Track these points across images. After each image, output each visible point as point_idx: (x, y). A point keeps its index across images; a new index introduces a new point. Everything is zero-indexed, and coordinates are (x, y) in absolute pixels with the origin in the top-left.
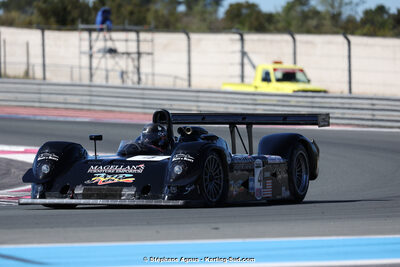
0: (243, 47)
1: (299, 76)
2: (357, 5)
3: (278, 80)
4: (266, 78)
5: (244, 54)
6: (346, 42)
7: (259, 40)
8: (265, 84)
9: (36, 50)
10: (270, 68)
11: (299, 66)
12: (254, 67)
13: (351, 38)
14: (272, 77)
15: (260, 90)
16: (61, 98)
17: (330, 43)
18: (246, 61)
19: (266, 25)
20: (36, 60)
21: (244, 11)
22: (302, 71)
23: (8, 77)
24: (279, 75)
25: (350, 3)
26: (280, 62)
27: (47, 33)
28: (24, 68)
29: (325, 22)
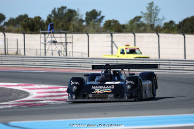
0: (112, 39)
1: (137, 51)
2: (162, 20)
3: (128, 53)
4: (122, 52)
5: (112, 42)
6: (157, 36)
7: (119, 36)
8: (122, 55)
9: (21, 43)
10: (124, 48)
11: (137, 47)
12: (117, 48)
13: (159, 34)
14: (126, 53)
15: (119, 58)
16: (32, 63)
17: (150, 36)
18: (113, 45)
19: (122, 30)
21: (112, 24)
22: (138, 49)
23: (9, 55)
24: (128, 51)
25: (159, 19)
26: (128, 46)
27: (26, 35)
28: (16, 50)
29: (148, 28)
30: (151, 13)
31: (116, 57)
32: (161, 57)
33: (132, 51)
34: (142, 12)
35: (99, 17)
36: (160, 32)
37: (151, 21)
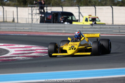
0: (79, 11)
3: (90, 21)
4: (86, 20)
5: (80, 13)
6: (111, 8)
7: (86, 8)
8: (86, 22)
9: (15, 14)
10: (88, 17)
11: (97, 16)
12: (83, 17)
13: (113, 7)
14: (88, 20)
15: (84, 24)
16: (22, 28)
18: (80, 15)
19: (88, 3)
20: (15, 17)
22: (98, 18)
23: (6, 22)
24: (91, 19)
26: (91, 15)
28: (12, 19)
29: (108, 2)
31: (82, 24)
32: (114, 23)
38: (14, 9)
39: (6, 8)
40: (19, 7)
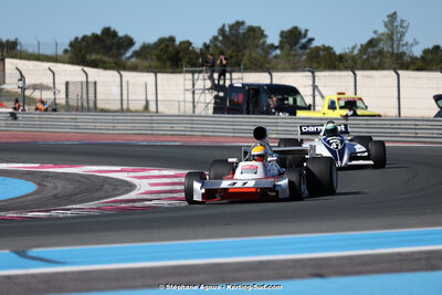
0: (314, 82)
1: (359, 103)
2: (412, 45)
3: (341, 108)
4: (332, 106)
5: (315, 87)
6: (395, 75)
7: (330, 76)
8: (331, 111)
9: (151, 89)
10: (335, 98)
11: (359, 95)
12: (323, 97)
13: (400, 72)
14: (337, 105)
15: (326, 116)
16: (168, 127)
17: (385, 77)
18: (317, 93)
19: (337, 64)
20: (151, 97)
21: (321, 53)
22: (360, 99)
23: (131, 111)
24: (342, 103)
25: (407, 44)
26: (343, 94)
27: (159, 75)
28: (144, 103)
29: (386, 60)
30: (392, 34)
31: (321, 115)
32: (402, 115)
33: (351, 105)
34: (375, 32)
35: (304, 41)
36: (401, 69)
37: (392, 46)
38: (148, 78)
39: (127, 75)
40: (160, 72)
